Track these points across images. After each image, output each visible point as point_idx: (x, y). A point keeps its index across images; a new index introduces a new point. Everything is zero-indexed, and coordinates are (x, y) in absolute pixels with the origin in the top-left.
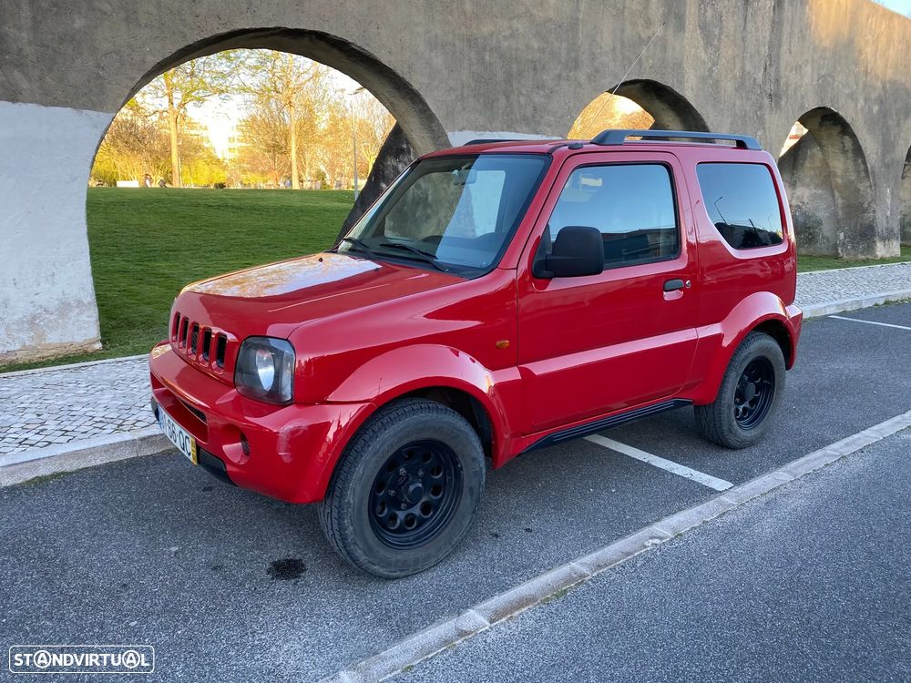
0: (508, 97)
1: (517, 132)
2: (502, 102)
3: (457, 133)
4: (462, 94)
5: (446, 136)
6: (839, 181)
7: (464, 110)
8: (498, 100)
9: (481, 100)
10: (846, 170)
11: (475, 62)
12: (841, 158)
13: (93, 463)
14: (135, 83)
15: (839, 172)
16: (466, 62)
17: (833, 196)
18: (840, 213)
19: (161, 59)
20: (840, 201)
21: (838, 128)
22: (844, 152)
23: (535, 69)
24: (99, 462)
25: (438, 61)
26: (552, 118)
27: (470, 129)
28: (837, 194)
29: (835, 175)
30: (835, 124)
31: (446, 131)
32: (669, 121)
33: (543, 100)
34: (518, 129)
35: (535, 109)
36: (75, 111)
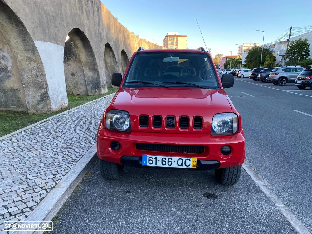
3: (37, 41)
5: (34, 42)
6: (109, 65)
9: (42, 29)
10: (111, 62)
11: (38, 13)
12: (109, 58)
15: (109, 62)
17: (108, 70)
18: (111, 74)
20: (110, 71)
21: (109, 49)
22: (110, 56)
23: (54, 19)
25: (27, 10)
26: (60, 39)
28: (109, 69)
29: (108, 63)
30: (108, 48)
31: (34, 40)
32: (78, 43)
35: (56, 35)
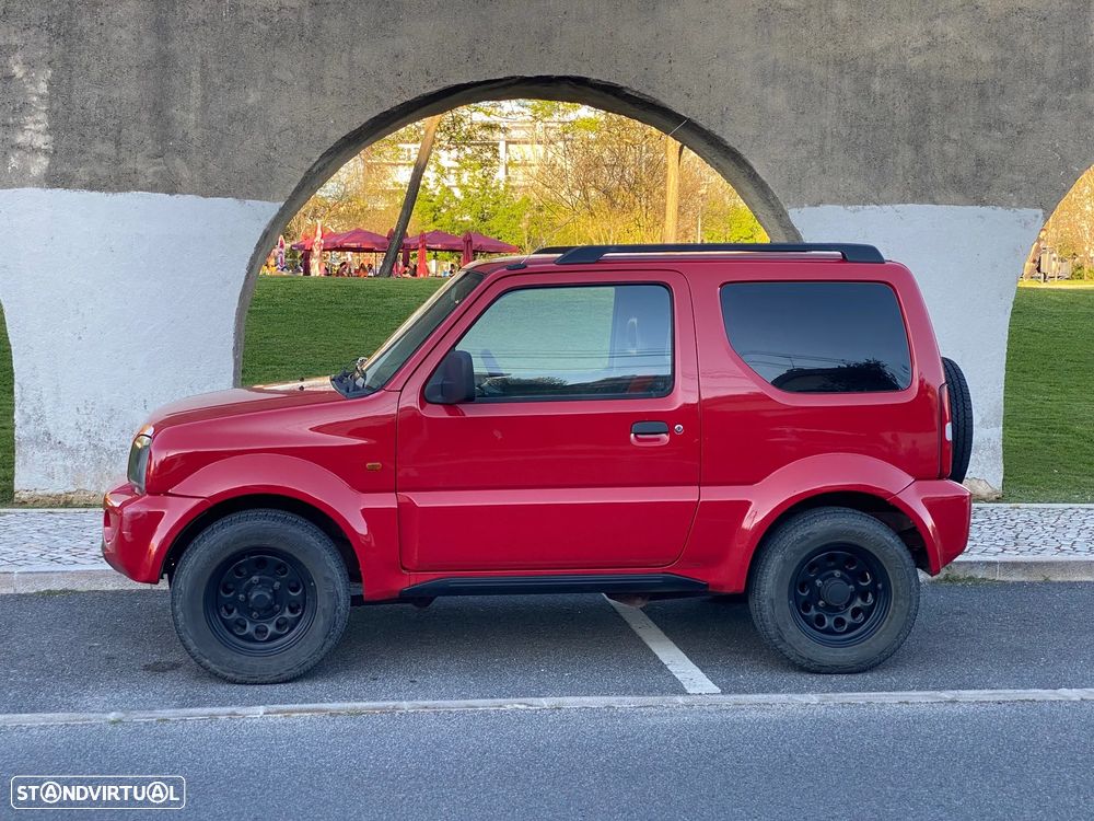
0: (918, 148)
1: (935, 203)
2: (906, 155)
3: (806, 209)
4: (821, 148)
5: (786, 215)
7: (824, 172)
8: (896, 152)
9: (860, 156)
11: (849, 95)
13: (105, 588)
14: (311, 163)
16: (832, 97)
19: (346, 132)
23: (982, 94)
24: (110, 587)
25: (778, 100)
26: (1018, 177)
27: (834, 202)
31: (786, 208)
33: (999, 146)
34: (938, 199)
35: (980, 163)
36: (237, 202)
